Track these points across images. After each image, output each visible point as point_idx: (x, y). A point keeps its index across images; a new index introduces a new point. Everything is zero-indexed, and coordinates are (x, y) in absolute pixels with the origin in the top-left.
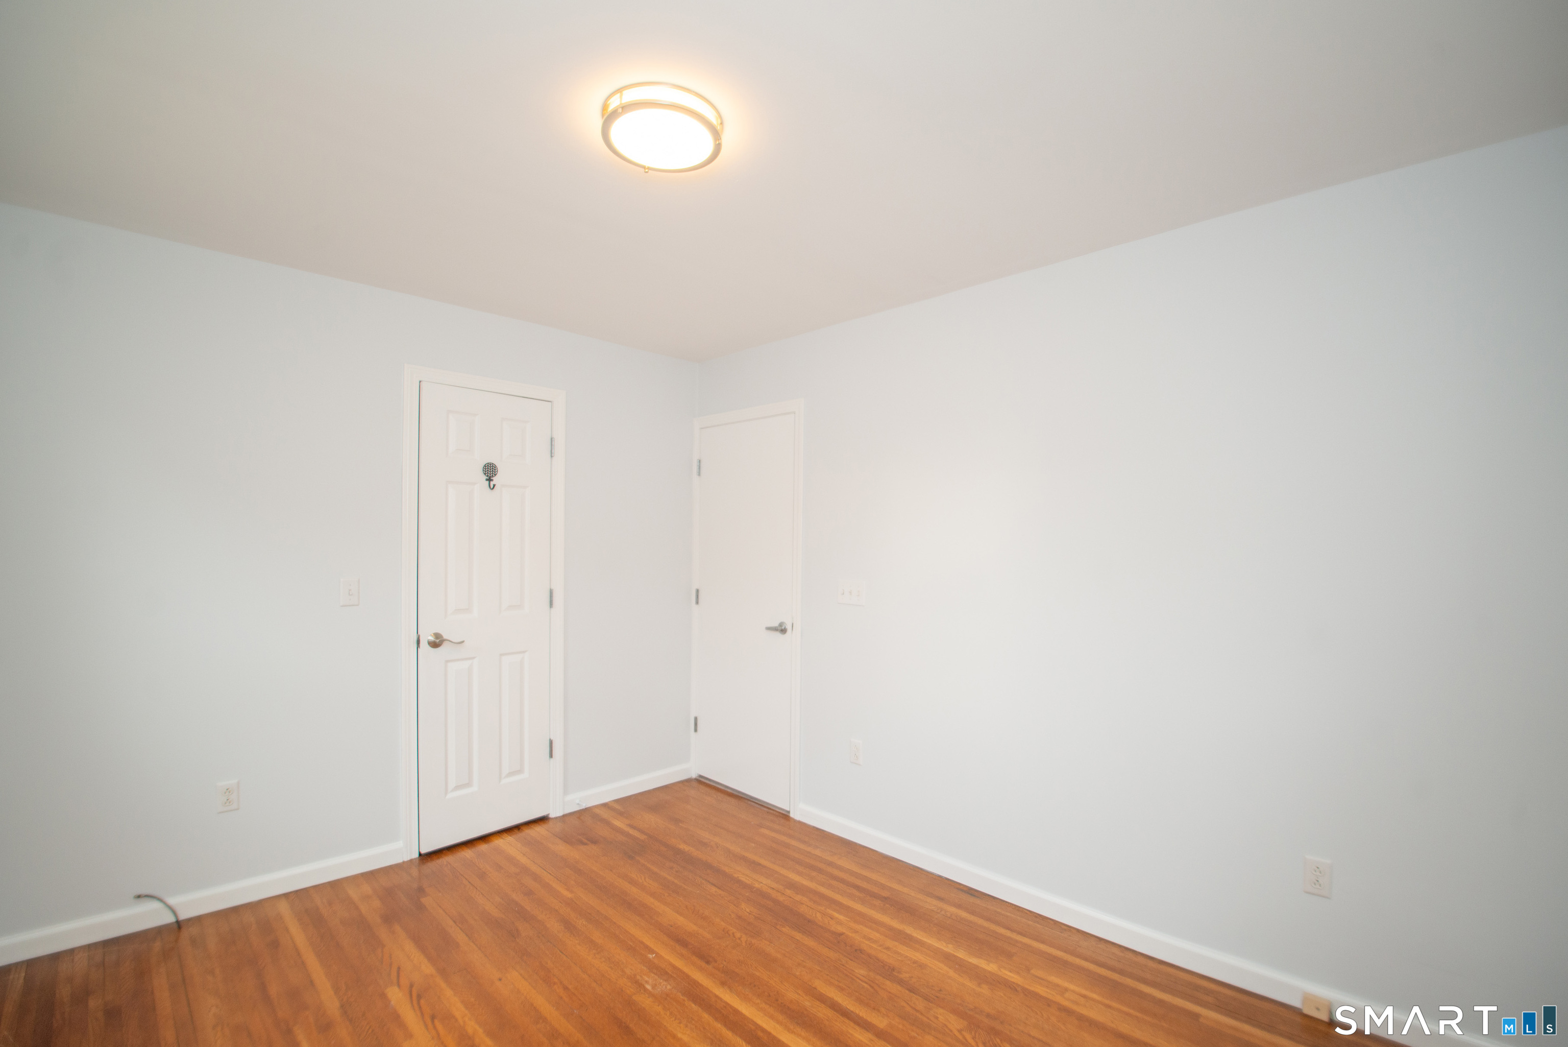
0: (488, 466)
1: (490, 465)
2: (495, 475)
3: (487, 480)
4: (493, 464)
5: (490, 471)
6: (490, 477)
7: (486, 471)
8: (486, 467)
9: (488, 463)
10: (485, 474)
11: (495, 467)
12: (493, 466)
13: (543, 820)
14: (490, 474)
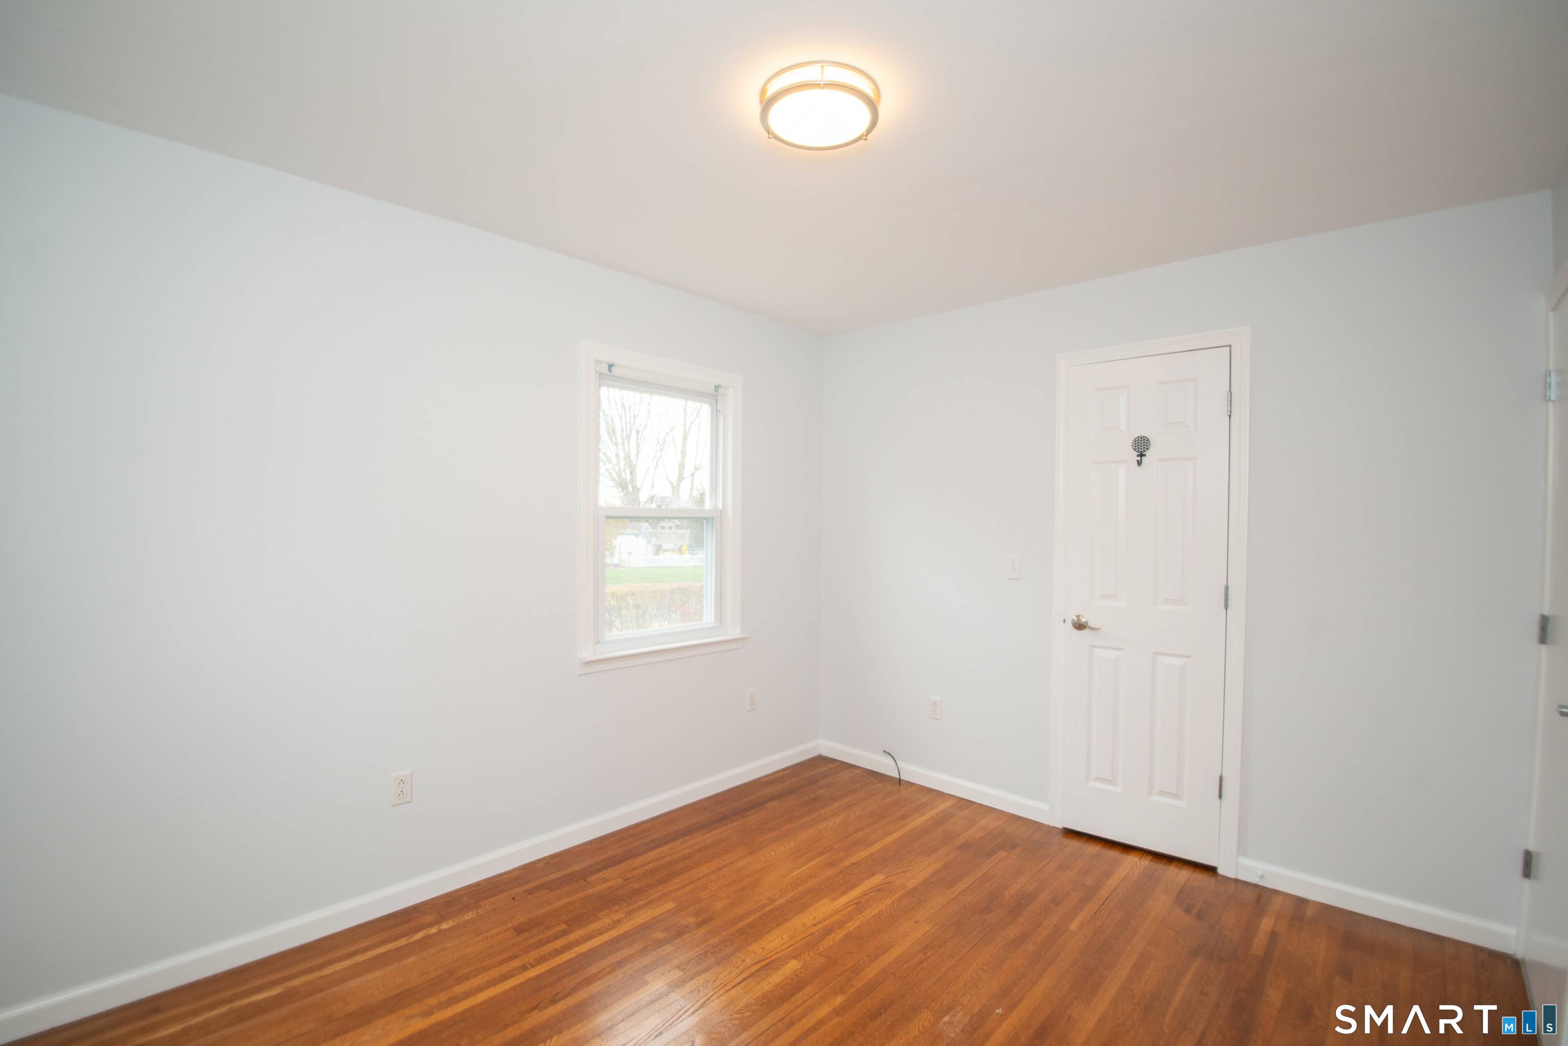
0: (1138, 440)
1: (1141, 438)
2: (1147, 449)
3: (1138, 456)
4: (1144, 437)
5: (1141, 446)
6: (1141, 453)
7: (1135, 447)
8: (1135, 441)
9: (1138, 437)
10: (1135, 450)
11: (1147, 441)
12: (1144, 439)
13: (1211, 870)
14: (1141, 449)
